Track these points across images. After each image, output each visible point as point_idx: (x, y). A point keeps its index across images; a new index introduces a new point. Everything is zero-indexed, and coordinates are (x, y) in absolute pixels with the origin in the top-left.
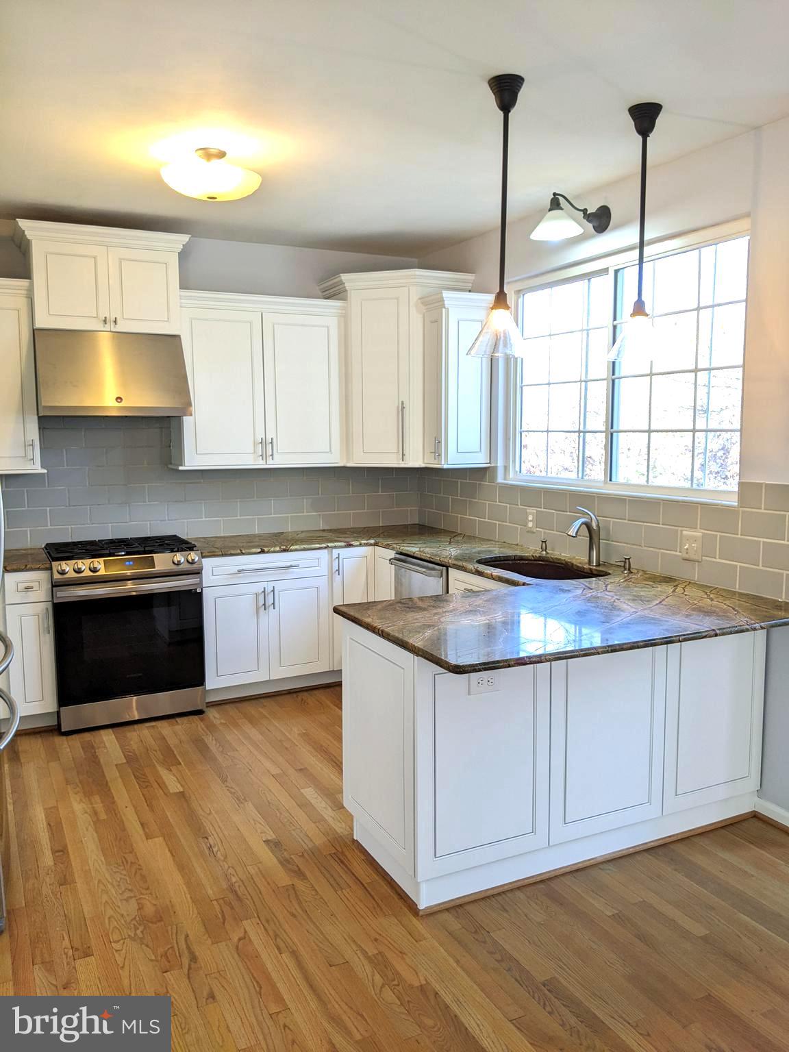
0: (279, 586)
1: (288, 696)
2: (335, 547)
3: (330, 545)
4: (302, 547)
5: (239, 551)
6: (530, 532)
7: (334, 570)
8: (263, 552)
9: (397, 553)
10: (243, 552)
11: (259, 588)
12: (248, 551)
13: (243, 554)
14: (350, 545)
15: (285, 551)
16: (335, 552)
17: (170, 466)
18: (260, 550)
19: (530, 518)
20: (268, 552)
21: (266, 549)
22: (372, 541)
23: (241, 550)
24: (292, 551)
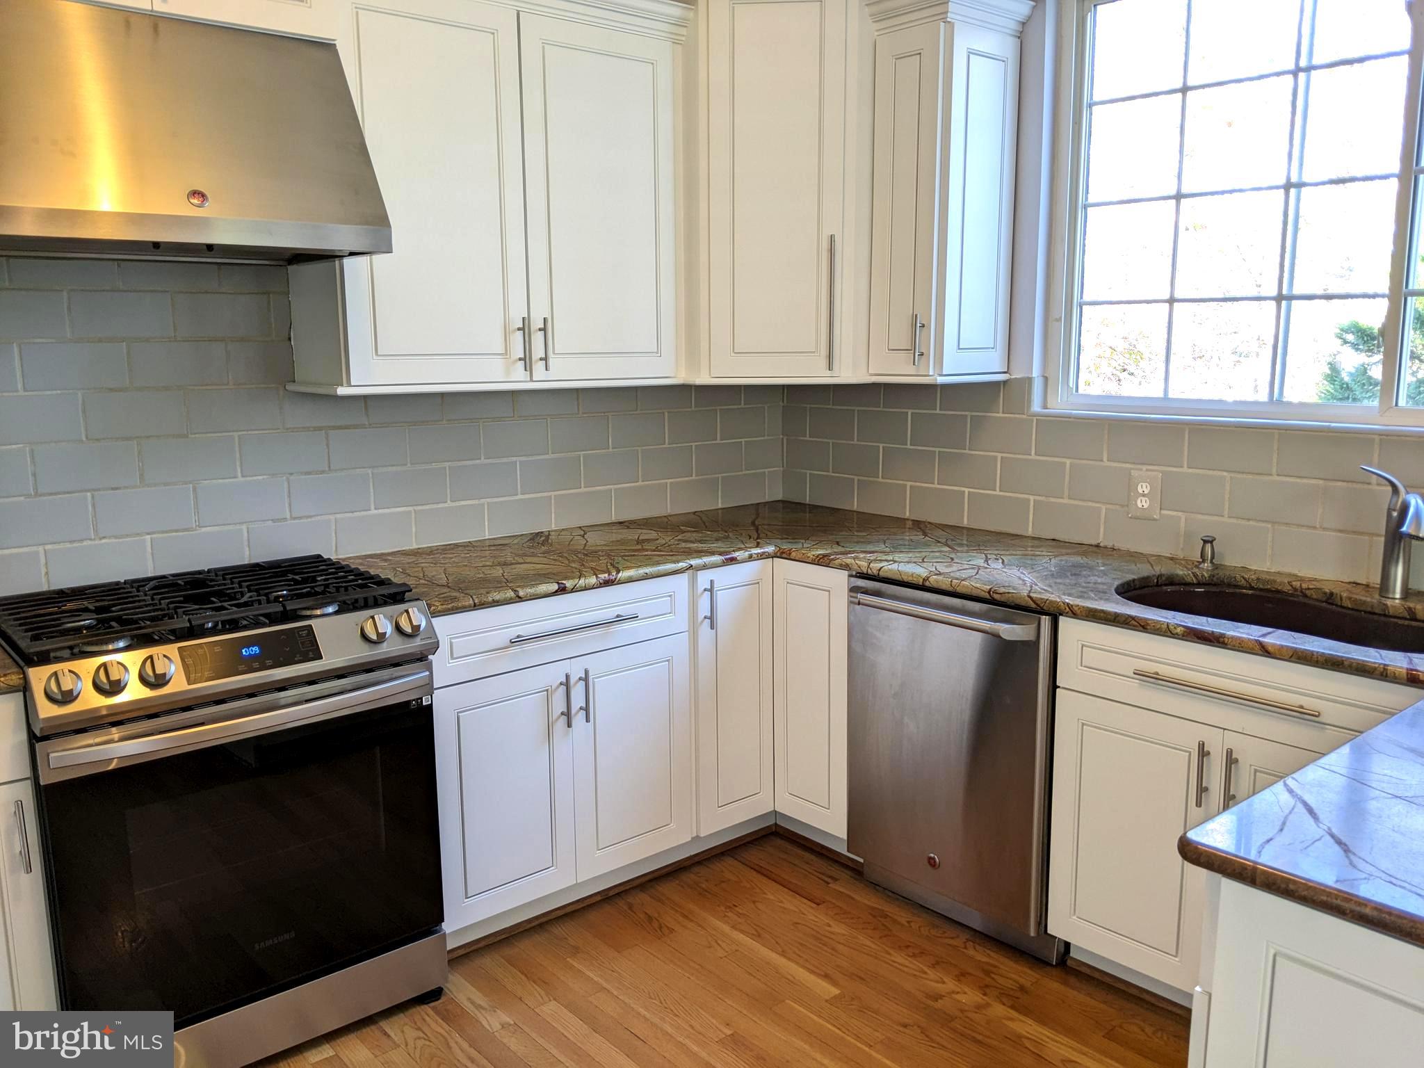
0: (595, 665)
1: (607, 908)
2: (705, 567)
3: (694, 562)
4: (642, 571)
5: (510, 594)
6: (1144, 518)
7: (701, 617)
8: (562, 590)
9: (850, 576)
10: (521, 593)
11: (554, 675)
12: (530, 591)
13: (520, 599)
14: (733, 561)
15: (607, 583)
16: (704, 578)
17: (290, 387)
18: (556, 587)
19: (1144, 488)
20: (573, 591)
21: (569, 584)
22: (770, 549)
23: (515, 591)
24: (620, 582)
